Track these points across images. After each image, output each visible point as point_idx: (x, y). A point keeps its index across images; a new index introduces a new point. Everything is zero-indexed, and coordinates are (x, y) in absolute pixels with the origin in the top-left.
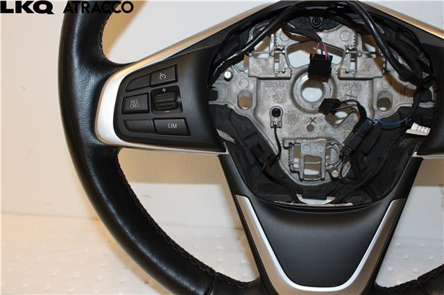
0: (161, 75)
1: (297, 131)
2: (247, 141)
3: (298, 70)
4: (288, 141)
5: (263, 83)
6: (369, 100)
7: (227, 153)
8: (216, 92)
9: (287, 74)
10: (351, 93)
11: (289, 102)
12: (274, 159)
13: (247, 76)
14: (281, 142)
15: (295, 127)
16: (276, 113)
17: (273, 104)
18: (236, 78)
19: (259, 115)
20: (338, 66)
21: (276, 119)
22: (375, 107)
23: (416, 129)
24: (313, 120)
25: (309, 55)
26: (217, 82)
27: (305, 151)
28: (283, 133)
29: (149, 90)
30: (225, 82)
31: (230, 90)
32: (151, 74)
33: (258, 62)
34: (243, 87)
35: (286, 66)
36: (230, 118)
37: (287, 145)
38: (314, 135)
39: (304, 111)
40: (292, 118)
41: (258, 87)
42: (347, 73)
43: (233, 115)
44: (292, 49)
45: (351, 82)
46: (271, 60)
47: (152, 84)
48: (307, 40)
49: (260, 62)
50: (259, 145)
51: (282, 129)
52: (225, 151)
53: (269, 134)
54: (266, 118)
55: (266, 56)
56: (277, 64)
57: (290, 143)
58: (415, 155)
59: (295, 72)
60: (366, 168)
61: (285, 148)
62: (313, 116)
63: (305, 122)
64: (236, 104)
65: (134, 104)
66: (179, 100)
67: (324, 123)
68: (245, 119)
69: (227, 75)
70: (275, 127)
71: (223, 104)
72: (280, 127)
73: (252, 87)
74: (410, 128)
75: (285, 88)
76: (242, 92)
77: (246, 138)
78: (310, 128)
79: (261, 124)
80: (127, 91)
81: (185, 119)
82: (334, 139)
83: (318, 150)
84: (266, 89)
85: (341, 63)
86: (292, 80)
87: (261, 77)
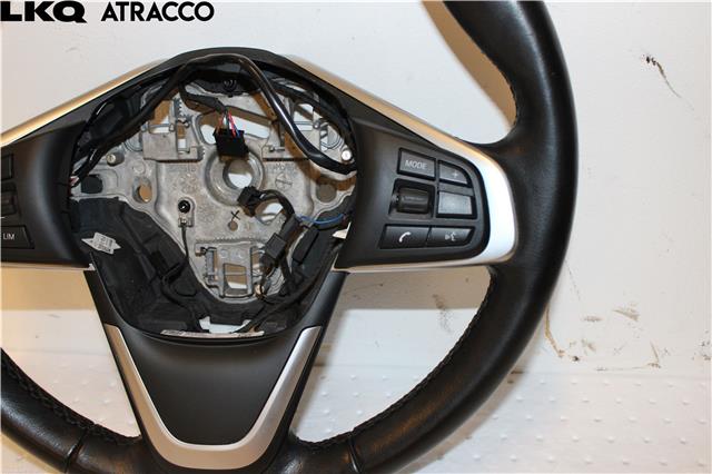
1: (214, 230)
2: (148, 246)
3: (213, 148)
4: (201, 245)
5: (164, 167)
6: (307, 188)
7: (92, 267)
8: (101, 181)
9: (193, 156)
10: (284, 177)
11: (204, 191)
13: (142, 158)
15: (212, 226)
16: (184, 206)
17: (181, 195)
18: (129, 162)
19: (164, 210)
20: (263, 143)
21: (185, 216)
22: (314, 197)
24: (235, 216)
26: (97, 167)
27: (221, 257)
28: (198, 233)
30: (108, 167)
31: (119, 177)
33: (154, 138)
34: (137, 172)
35: (193, 143)
36: (122, 215)
37: (198, 251)
38: (237, 235)
39: (224, 202)
40: (210, 213)
41: (157, 172)
42: (271, 151)
43: (126, 211)
45: (282, 163)
46: (172, 137)
49: (157, 139)
50: (158, 252)
51: (194, 229)
52: (88, 266)
53: (178, 239)
54: (170, 217)
55: (166, 130)
56: (181, 142)
57: (202, 248)
59: (207, 152)
60: (302, 281)
61: (197, 255)
62: (235, 210)
63: (225, 218)
64: (131, 197)
68: (144, 216)
69: (111, 158)
70: (183, 226)
71: (112, 197)
72: (191, 226)
73: (149, 173)
75: (196, 173)
76: (138, 179)
77: (146, 241)
78: (232, 226)
79: (166, 221)
81: (26, 226)
82: (262, 242)
83: (240, 257)
84: (172, 174)
85: (268, 138)
86: (204, 162)
87: (160, 158)
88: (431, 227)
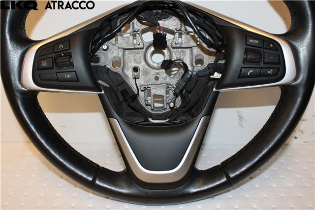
0: (60, 46)
1: (148, 80)
2: (119, 88)
3: (148, 44)
4: (143, 87)
5: (127, 52)
6: (190, 60)
7: (103, 92)
8: (99, 58)
9: (141, 46)
10: (180, 56)
11: (144, 63)
12: (135, 97)
13: (117, 48)
14: (139, 88)
15: (148, 78)
16: (136, 69)
17: (134, 65)
18: (111, 50)
19: (126, 71)
20: (171, 41)
21: (136, 74)
22: (194, 64)
23: (217, 75)
24: (158, 74)
25: (153, 33)
26: (98, 51)
27: (153, 92)
28: (140, 82)
29: (54, 55)
30: (104, 51)
31: (106, 57)
32: (54, 46)
34: (115, 54)
35: (140, 41)
36: (107, 73)
37: (142, 89)
38: (159, 82)
39: (153, 68)
40: (146, 73)
41: (124, 54)
42: (177, 44)
43: (109, 71)
44: (144, 31)
45: (180, 50)
46: (131, 38)
47: (55, 51)
48: (152, 25)
49: (124, 39)
50: (125, 89)
51: (140, 80)
53: (132, 83)
54: (130, 73)
55: (129, 35)
56: (135, 41)
57: (145, 88)
58: (214, 89)
59: (146, 45)
60: (190, 100)
61: (142, 91)
62: (158, 71)
63: (153, 75)
64: (111, 65)
65: (44, 64)
66: (71, 61)
67: (165, 75)
68: (117, 74)
69: (105, 47)
70: (135, 78)
71: (103, 65)
72: (138, 78)
73: (120, 54)
74: (213, 75)
75: (140, 55)
76: (115, 57)
77: (118, 85)
78: (157, 78)
79: (127, 77)
80: (40, 56)
81: (75, 72)
82: (171, 85)
83: (161, 91)
84: (129, 55)
85: (173, 39)
86: (144, 49)
87: (125, 48)
88: (261, 68)
